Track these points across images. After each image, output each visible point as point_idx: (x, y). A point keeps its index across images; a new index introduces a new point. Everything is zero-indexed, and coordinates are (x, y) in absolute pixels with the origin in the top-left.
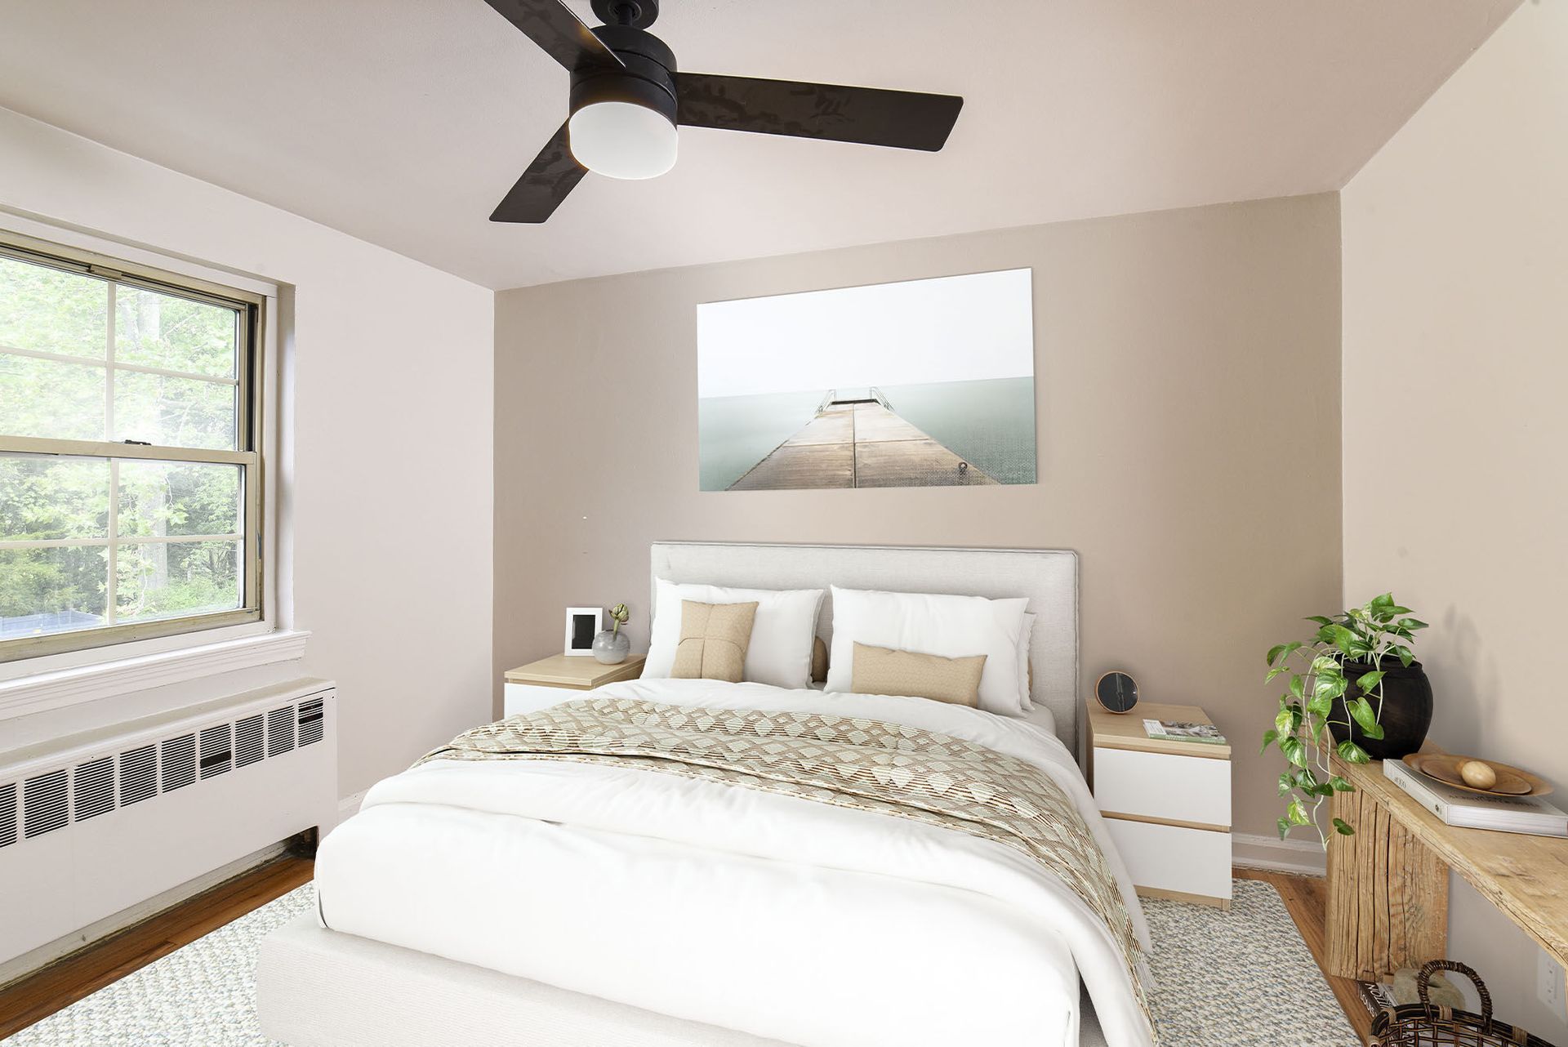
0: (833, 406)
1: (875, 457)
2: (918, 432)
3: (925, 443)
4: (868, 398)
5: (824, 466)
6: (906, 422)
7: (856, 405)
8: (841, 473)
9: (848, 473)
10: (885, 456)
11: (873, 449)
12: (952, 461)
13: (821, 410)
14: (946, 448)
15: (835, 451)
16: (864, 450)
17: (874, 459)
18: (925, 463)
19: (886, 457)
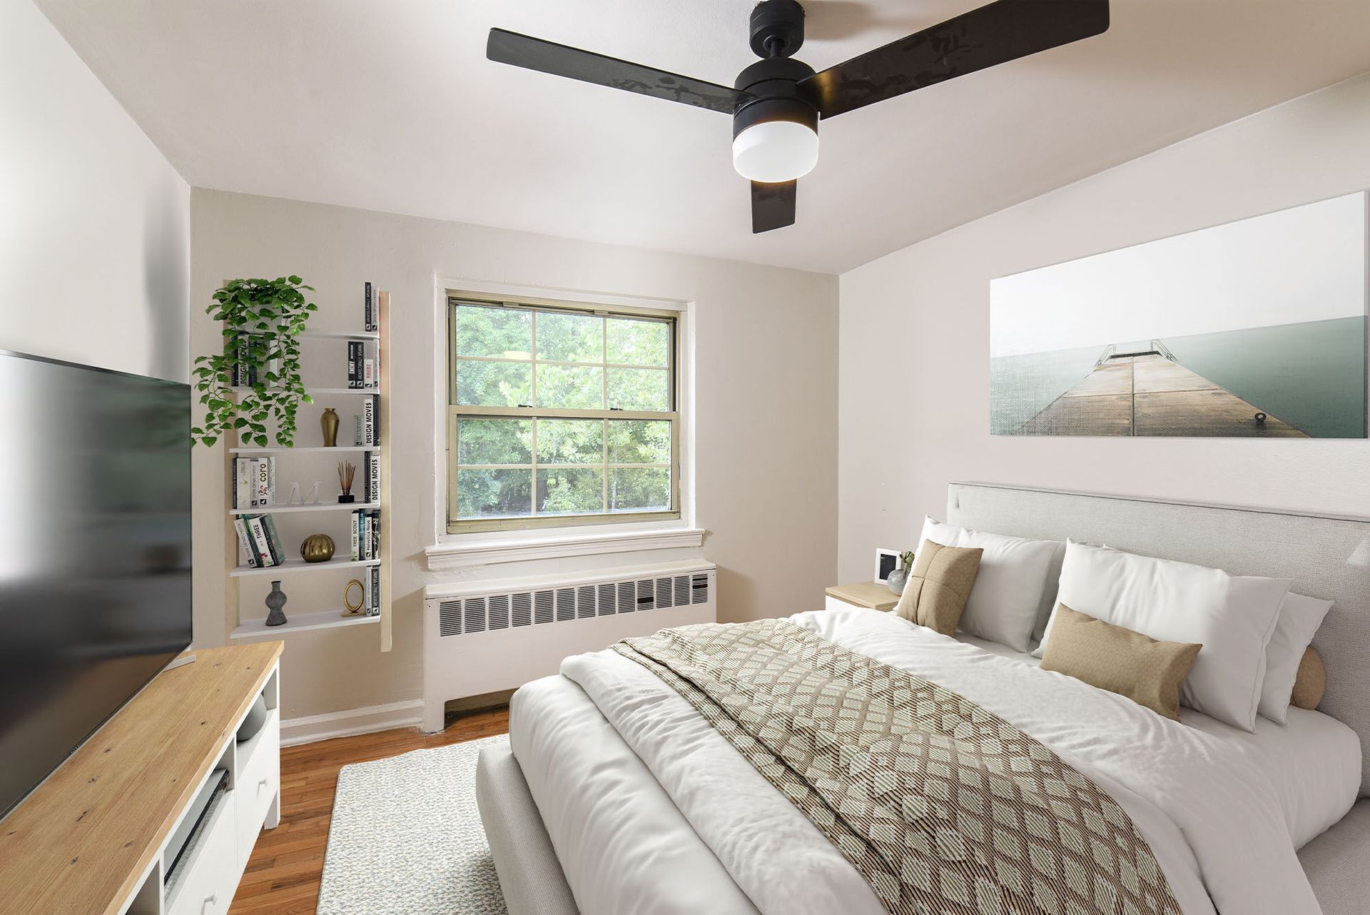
0: (1112, 360)
1: (1155, 407)
2: (1204, 382)
3: (1213, 393)
4: (1149, 350)
5: (1101, 415)
6: (1192, 373)
7: (1136, 358)
8: (1118, 421)
9: (1126, 422)
10: (1166, 406)
11: (1154, 399)
12: (1250, 411)
13: (1099, 363)
14: (1240, 398)
15: (1113, 401)
16: (1143, 400)
17: (1154, 409)
18: (1213, 413)
19: (1168, 407)
